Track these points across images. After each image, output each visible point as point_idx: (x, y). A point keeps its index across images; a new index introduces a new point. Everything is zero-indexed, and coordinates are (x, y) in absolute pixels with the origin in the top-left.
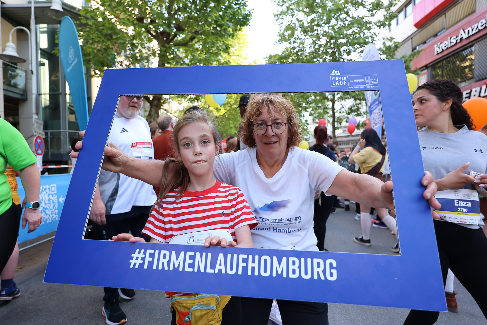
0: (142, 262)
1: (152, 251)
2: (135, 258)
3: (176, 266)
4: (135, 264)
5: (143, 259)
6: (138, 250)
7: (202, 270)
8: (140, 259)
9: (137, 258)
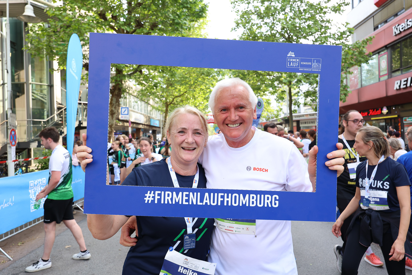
0: (153, 199)
1: (160, 192)
2: (148, 197)
3: (177, 201)
4: (148, 200)
5: (154, 197)
6: (149, 192)
7: (195, 203)
8: (151, 197)
9: (149, 197)
